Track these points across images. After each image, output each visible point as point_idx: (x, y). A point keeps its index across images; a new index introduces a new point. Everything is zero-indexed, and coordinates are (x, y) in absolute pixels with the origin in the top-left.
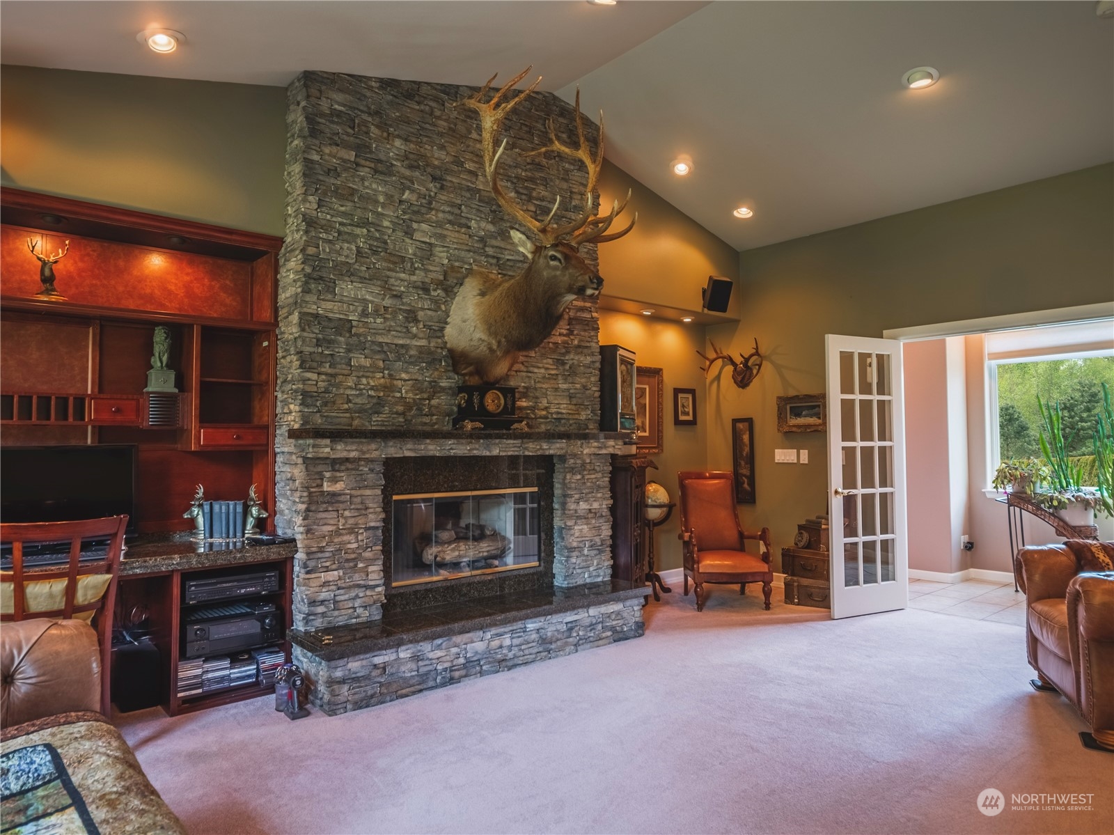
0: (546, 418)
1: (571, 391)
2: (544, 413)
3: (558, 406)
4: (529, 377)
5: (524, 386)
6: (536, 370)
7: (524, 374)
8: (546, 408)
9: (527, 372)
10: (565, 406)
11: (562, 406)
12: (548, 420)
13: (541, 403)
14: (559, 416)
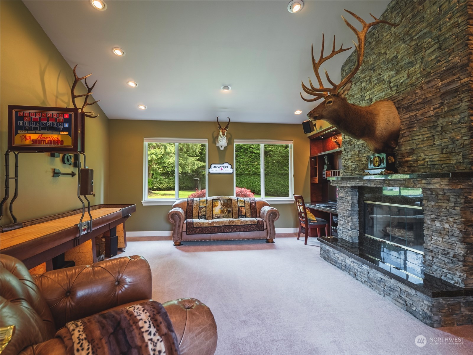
0: (423, 165)
1: (443, 145)
2: (422, 162)
3: (431, 157)
4: (413, 143)
5: (409, 149)
6: (417, 138)
7: (411, 142)
8: (424, 159)
9: (412, 140)
10: (437, 155)
11: (434, 156)
12: (425, 166)
13: (420, 156)
14: (433, 163)
